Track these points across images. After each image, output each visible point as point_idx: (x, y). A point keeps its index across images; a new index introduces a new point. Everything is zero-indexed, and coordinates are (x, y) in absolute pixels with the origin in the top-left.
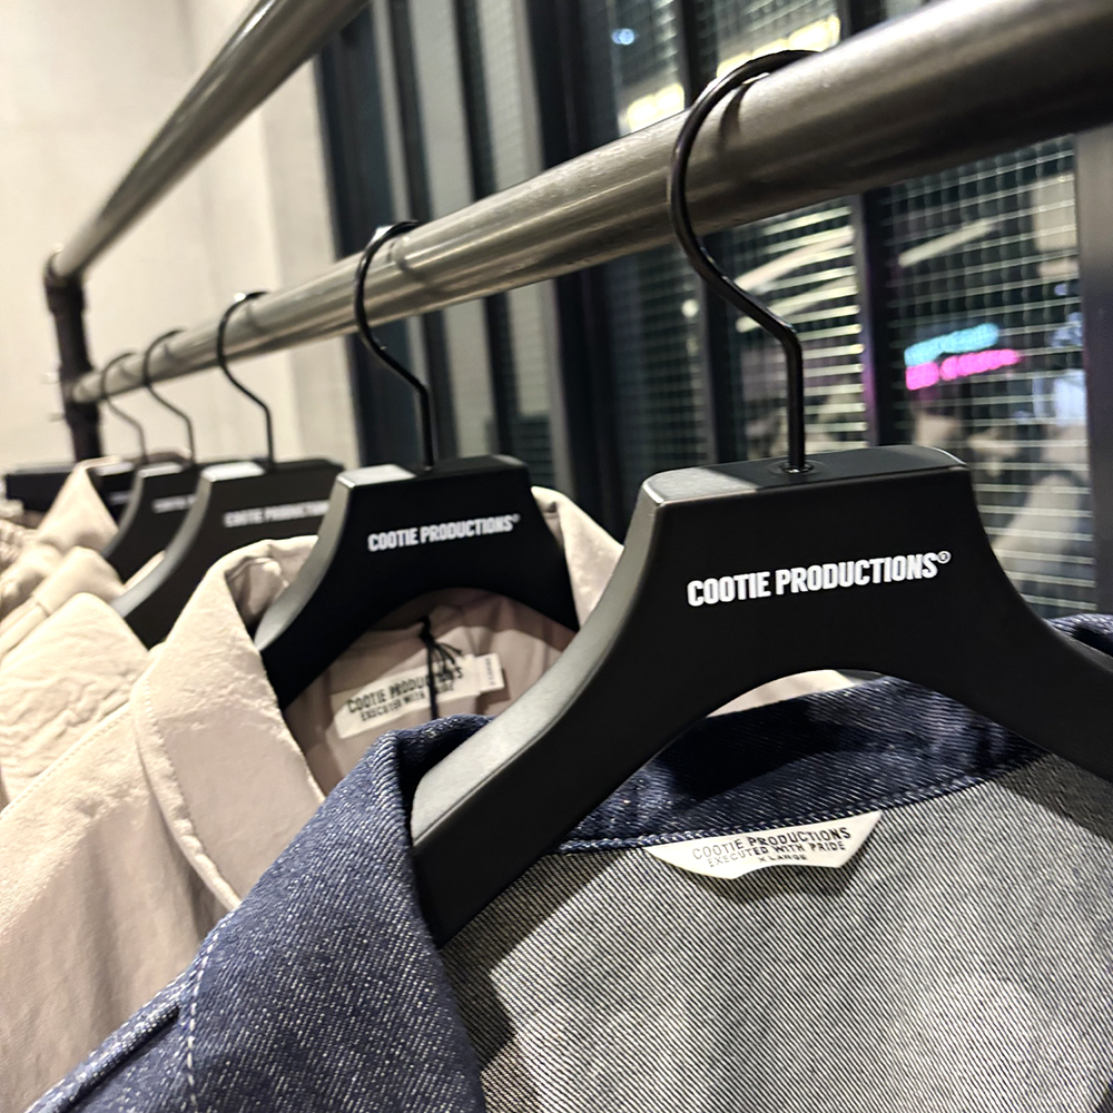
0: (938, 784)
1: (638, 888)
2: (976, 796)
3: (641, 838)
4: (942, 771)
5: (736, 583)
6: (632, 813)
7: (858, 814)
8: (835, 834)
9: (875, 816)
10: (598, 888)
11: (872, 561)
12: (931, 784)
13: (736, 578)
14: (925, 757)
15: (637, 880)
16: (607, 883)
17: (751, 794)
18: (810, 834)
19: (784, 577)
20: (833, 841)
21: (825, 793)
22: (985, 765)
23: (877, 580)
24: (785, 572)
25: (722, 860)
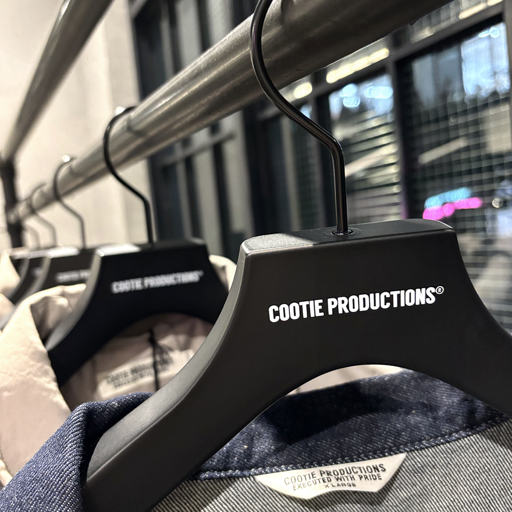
0: (443, 436)
1: (251, 501)
2: (467, 444)
3: (253, 470)
4: (445, 428)
5: (301, 307)
6: (249, 454)
7: (391, 455)
8: (376, 469)
9: (401, 456)
10: (225, 502)
11: (392, 293)
12: (437, 436)
13: (301, 303)
14: (435, 419)
15: (250, 496)
16: (231, 498)
17: (324, 441)
18: (360, 468)
19: (333, 303)
20: (374, 473)
21: (371, 442)
22: (472, 424)
23: (395, 305)
24: (334, 300)
25: (302, 486)
